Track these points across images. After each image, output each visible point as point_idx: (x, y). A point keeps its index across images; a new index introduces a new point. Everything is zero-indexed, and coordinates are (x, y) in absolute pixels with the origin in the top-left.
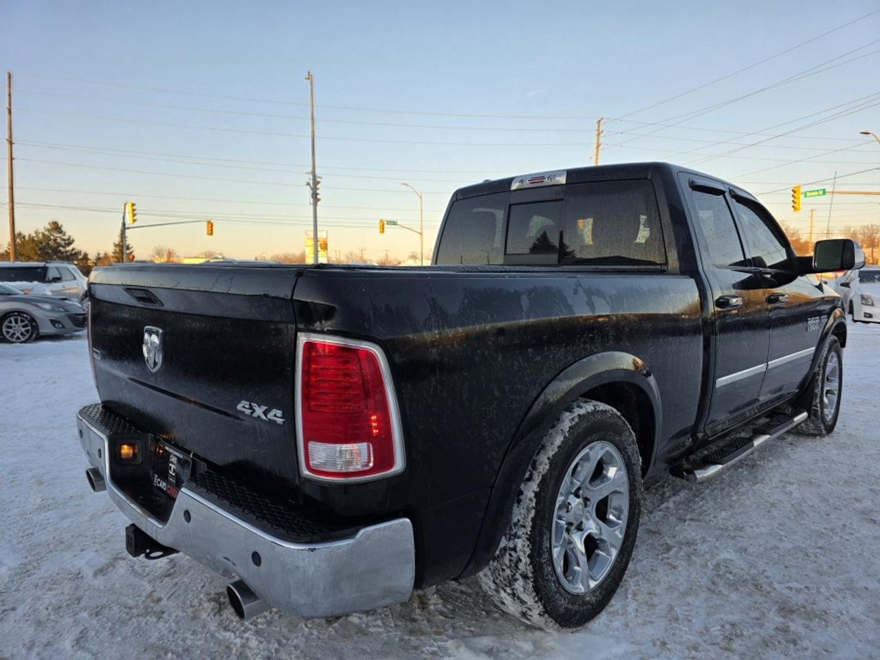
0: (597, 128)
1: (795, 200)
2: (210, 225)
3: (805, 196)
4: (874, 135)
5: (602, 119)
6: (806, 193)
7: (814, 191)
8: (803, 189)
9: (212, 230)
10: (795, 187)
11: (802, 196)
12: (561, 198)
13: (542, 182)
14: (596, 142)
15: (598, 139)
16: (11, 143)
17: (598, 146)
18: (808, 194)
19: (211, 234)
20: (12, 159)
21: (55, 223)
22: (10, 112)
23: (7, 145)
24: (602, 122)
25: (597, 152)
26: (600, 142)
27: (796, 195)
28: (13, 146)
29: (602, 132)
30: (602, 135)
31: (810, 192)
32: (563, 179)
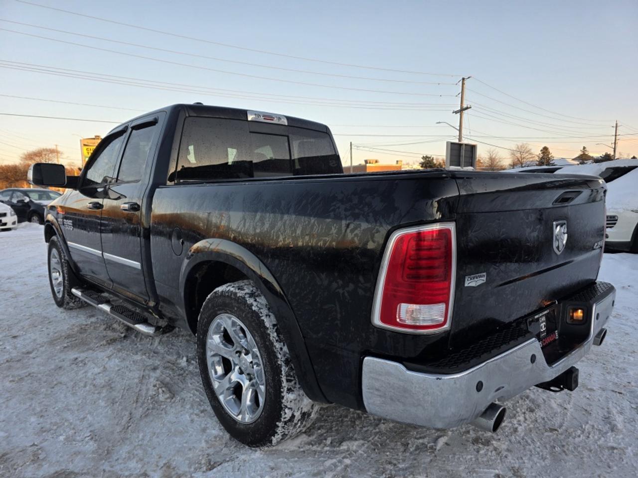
12: (287, 135)
13: (273, 120)
32: (285, 122)
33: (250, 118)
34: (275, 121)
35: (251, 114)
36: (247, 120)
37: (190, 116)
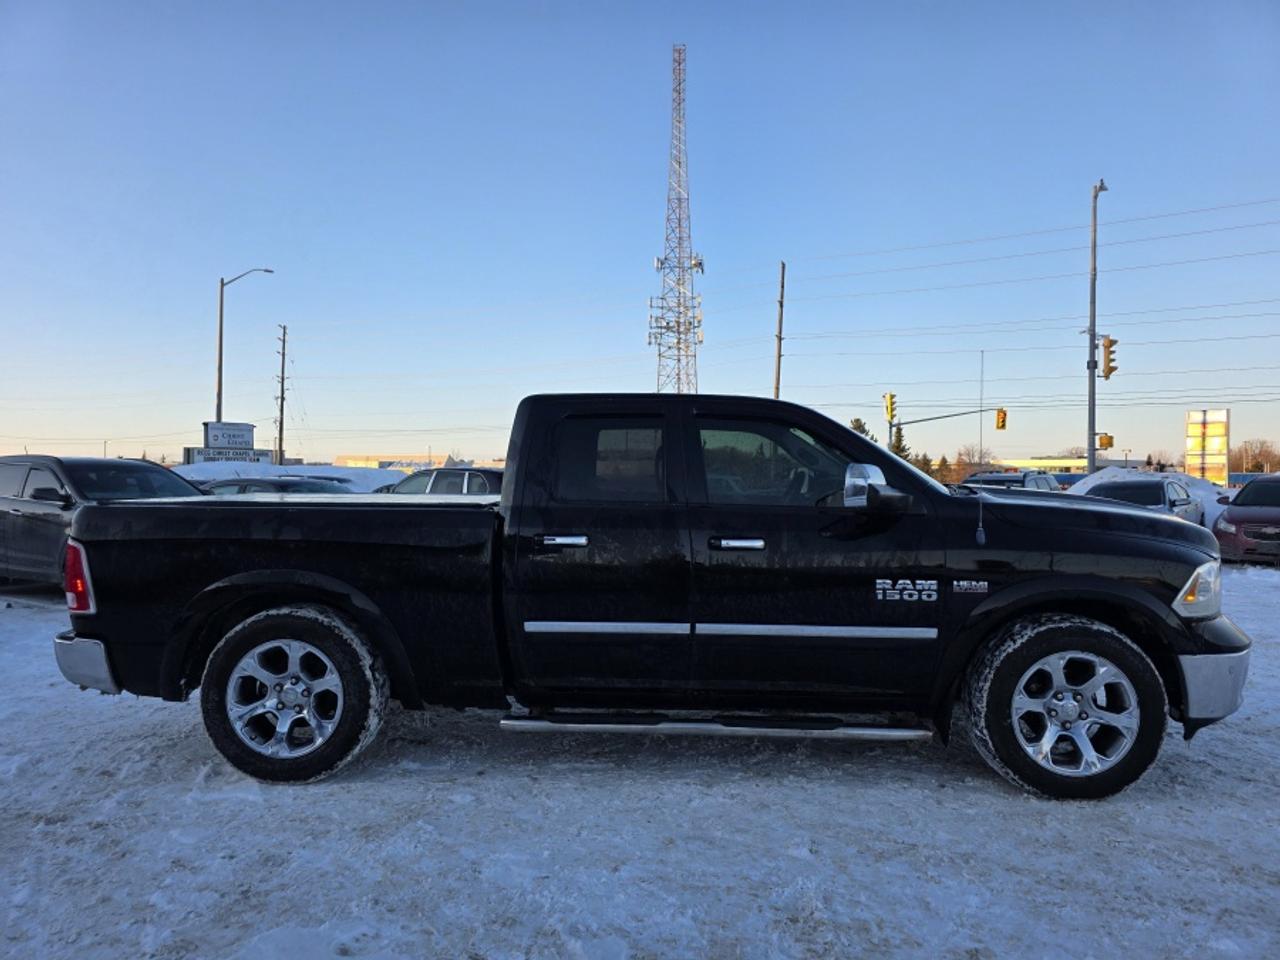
2: (1002, 414)
9: (1004, 421)
16: (780, 339)
19: (1003, 426)
20: (780, 356)
21: (858, 421)
22: (781, 306)
23: (776, 340)
28: (782, 342)
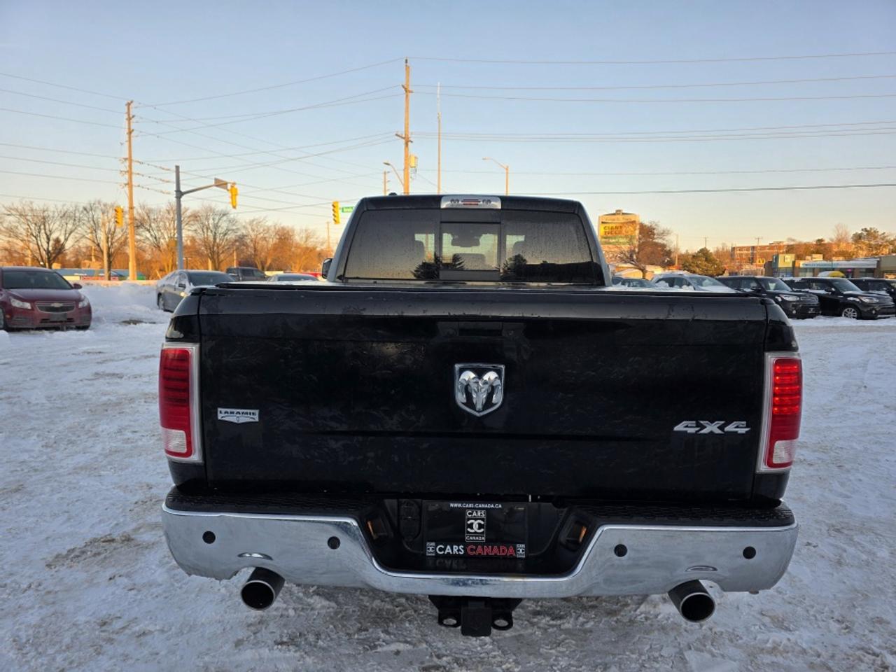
0: (126, 110)
1: (336, 214)
3: (343, 211)
4: (393, 167)
5: (132, 102)
6: (343, 209)
7: (348, 208)
8: (340, 205)
10: (334, 203)
11: (340, 211)
12: (498, 221)
13: (477, 204)
14: (127, 127)
15: (129, 124)
17: (130, 132)
18: (345, 210)
24: (132, 105)
25: (130, 138)
26: (132, 128)
27: (335, 210)
29: (133, 116)
30: (133, 120)
31: (346, 208)
32: (498, 205)
33: (444, 205)
34: (482, 205)
35: (446, 201)
36: (440, 208)
37: (368, 210)
